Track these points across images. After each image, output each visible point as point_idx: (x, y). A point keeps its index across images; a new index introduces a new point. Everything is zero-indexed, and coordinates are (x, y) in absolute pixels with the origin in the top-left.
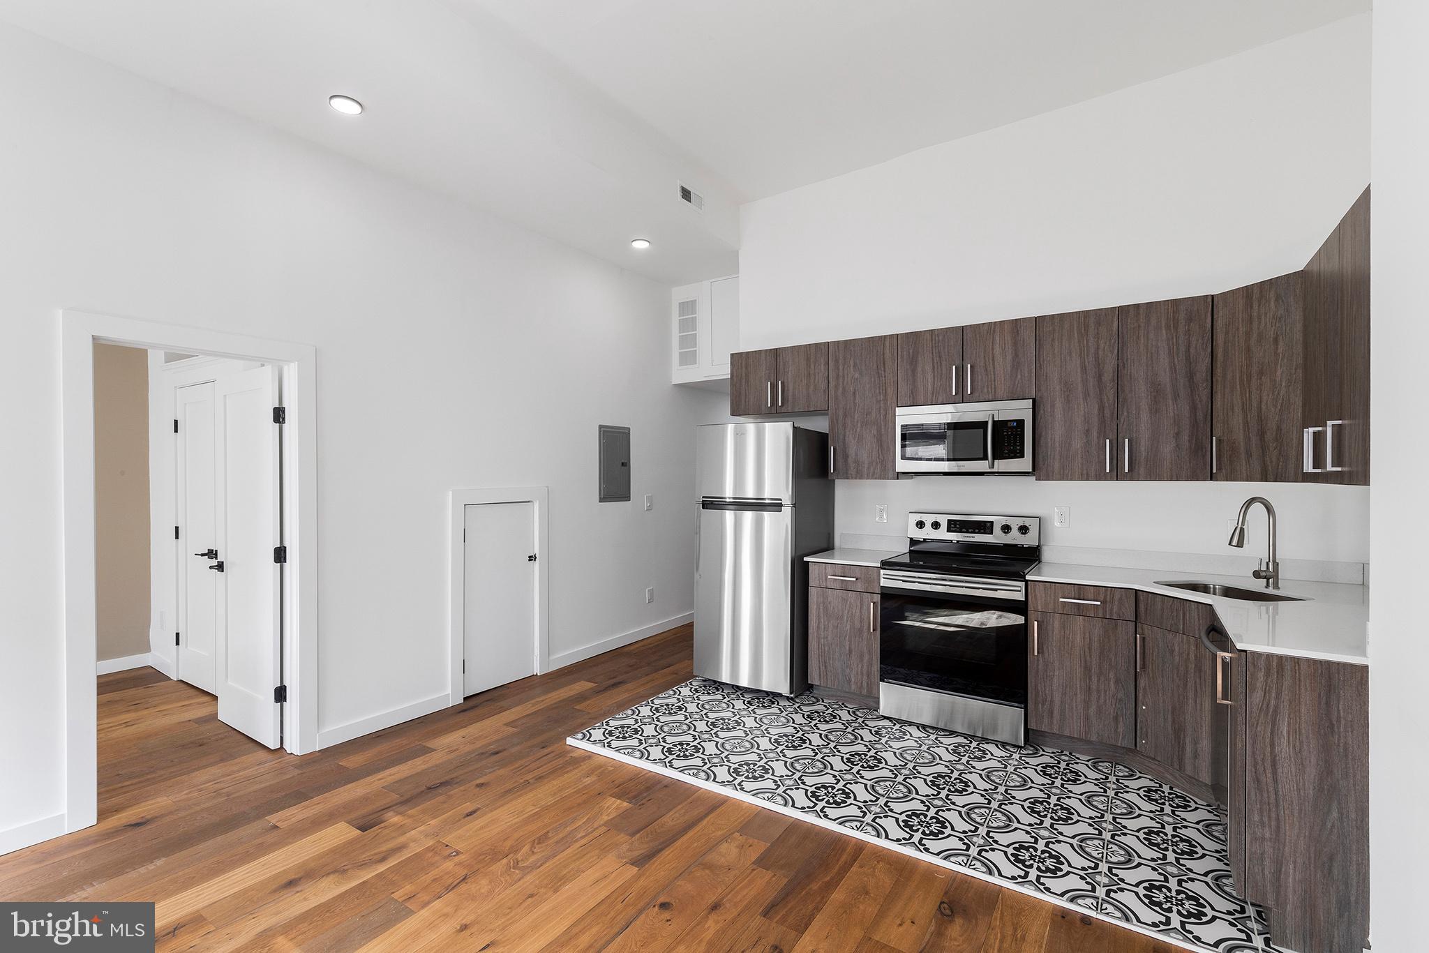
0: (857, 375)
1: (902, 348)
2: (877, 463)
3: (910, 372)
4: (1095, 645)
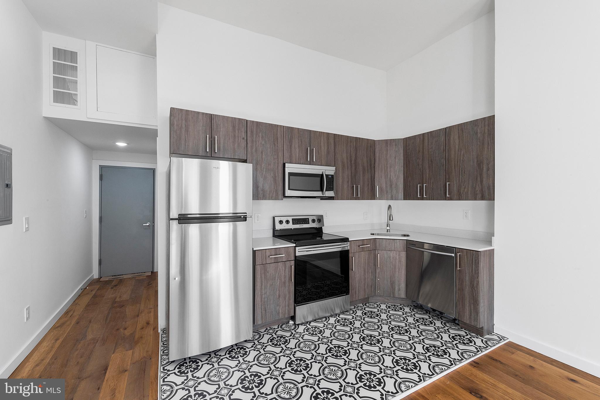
1: (286, 133)
2: (273, 191)
3: (289, 147)
4: (367, 261)
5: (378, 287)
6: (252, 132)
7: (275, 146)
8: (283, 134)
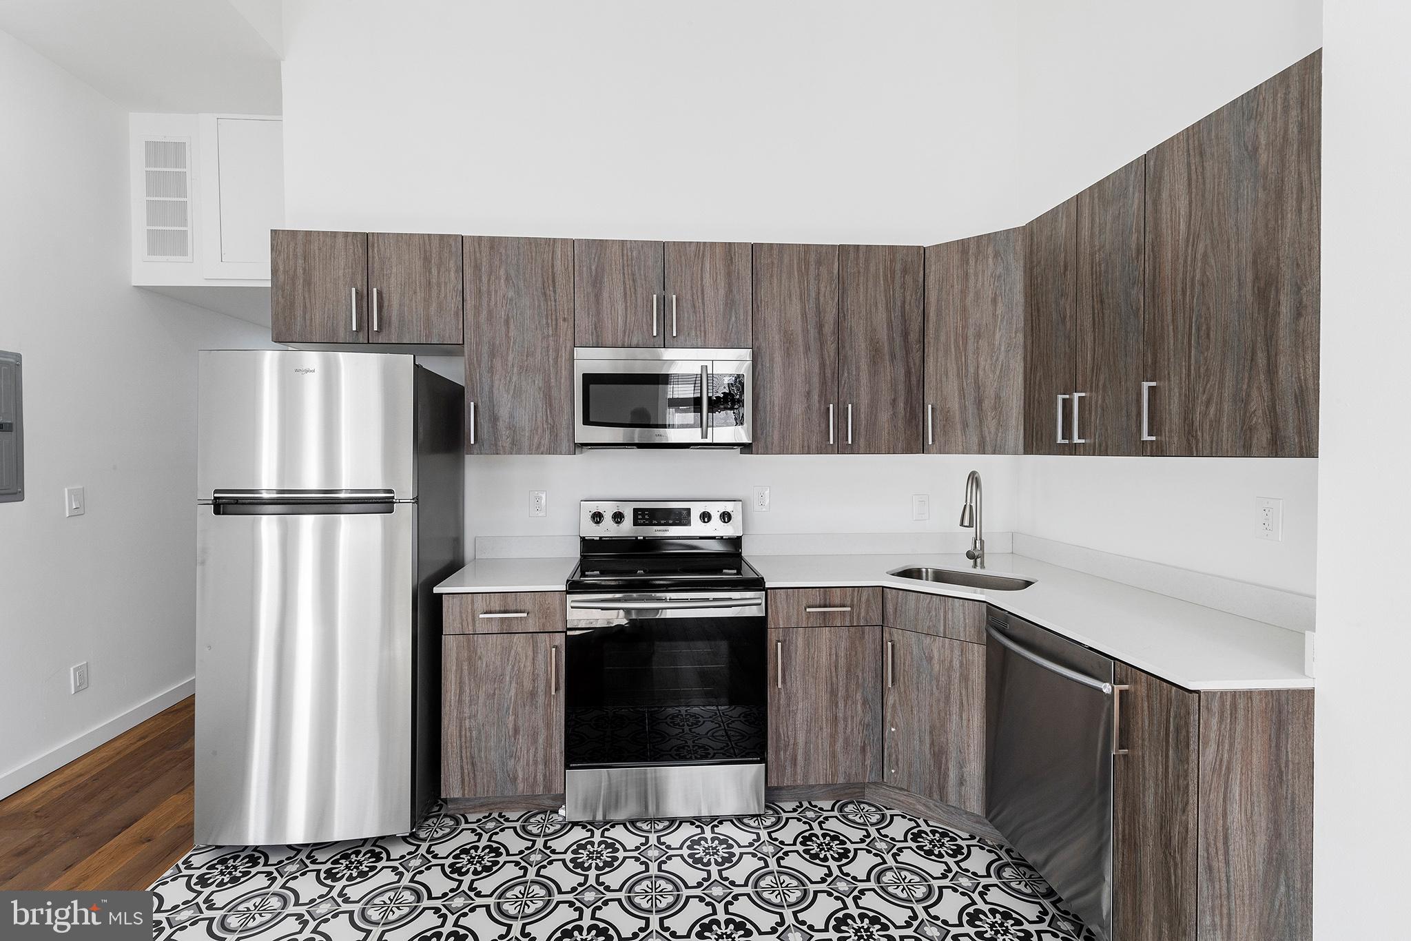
0: (511, 294)
1: (581, 261)
2: (544, 430)
3: (592, 298)
4: (842, 662)
5: (890, 755)
6: (477, 268)
7: (546, 300)
8: (571, 264)
